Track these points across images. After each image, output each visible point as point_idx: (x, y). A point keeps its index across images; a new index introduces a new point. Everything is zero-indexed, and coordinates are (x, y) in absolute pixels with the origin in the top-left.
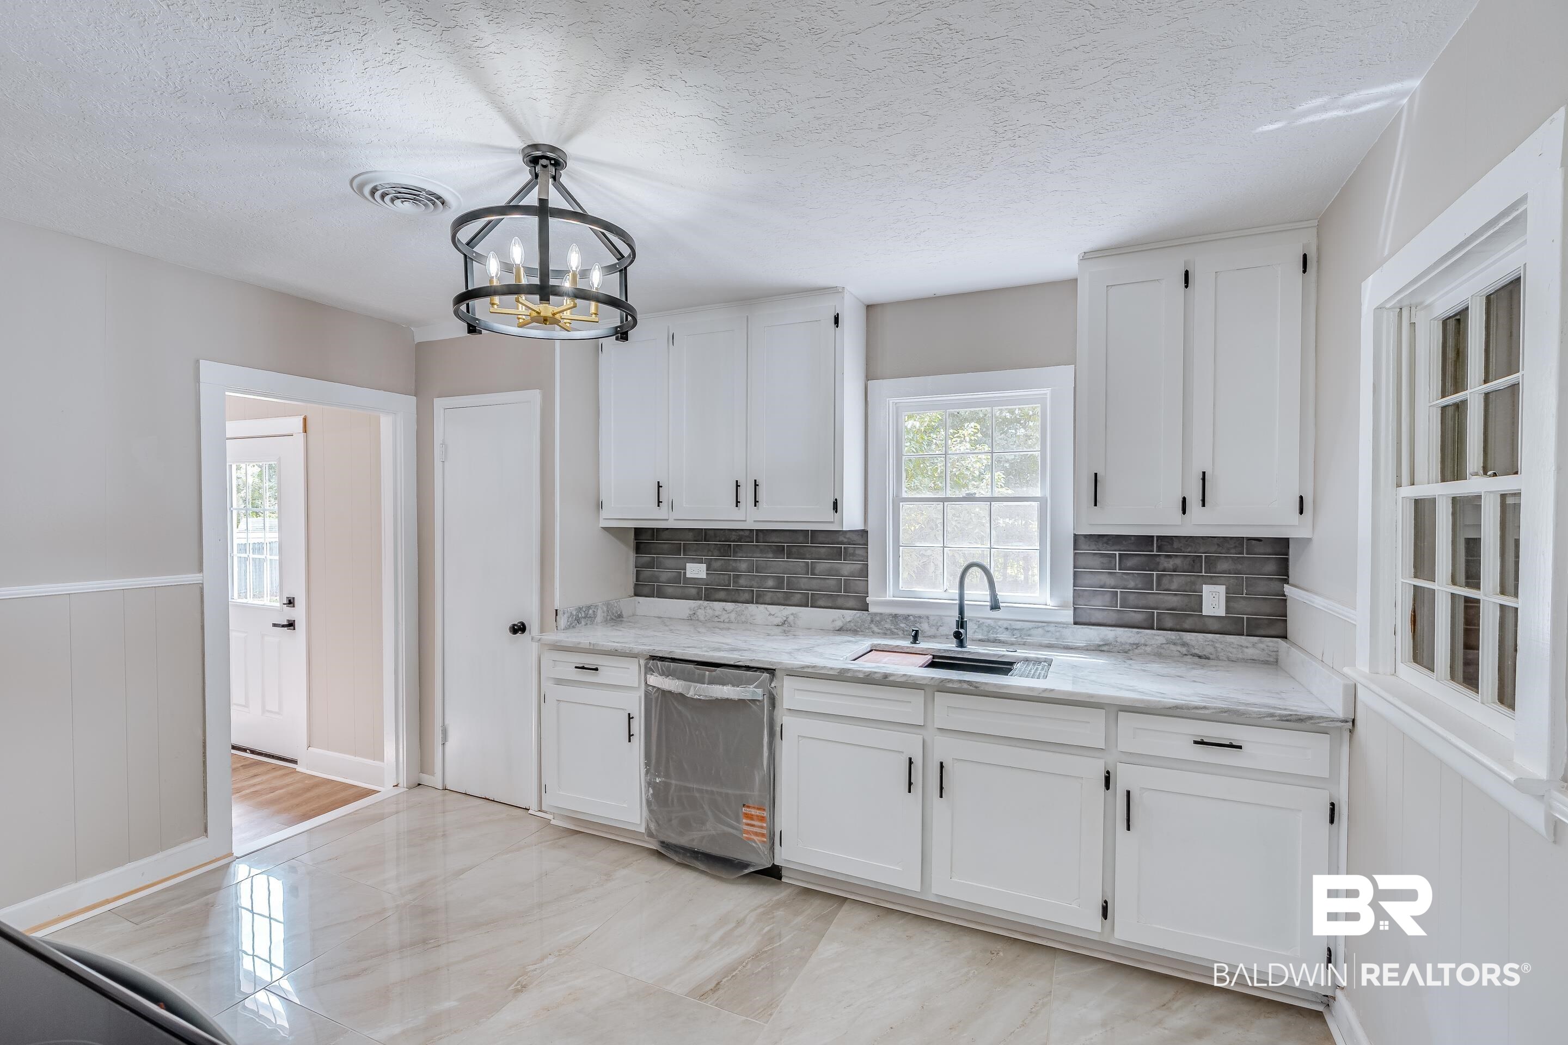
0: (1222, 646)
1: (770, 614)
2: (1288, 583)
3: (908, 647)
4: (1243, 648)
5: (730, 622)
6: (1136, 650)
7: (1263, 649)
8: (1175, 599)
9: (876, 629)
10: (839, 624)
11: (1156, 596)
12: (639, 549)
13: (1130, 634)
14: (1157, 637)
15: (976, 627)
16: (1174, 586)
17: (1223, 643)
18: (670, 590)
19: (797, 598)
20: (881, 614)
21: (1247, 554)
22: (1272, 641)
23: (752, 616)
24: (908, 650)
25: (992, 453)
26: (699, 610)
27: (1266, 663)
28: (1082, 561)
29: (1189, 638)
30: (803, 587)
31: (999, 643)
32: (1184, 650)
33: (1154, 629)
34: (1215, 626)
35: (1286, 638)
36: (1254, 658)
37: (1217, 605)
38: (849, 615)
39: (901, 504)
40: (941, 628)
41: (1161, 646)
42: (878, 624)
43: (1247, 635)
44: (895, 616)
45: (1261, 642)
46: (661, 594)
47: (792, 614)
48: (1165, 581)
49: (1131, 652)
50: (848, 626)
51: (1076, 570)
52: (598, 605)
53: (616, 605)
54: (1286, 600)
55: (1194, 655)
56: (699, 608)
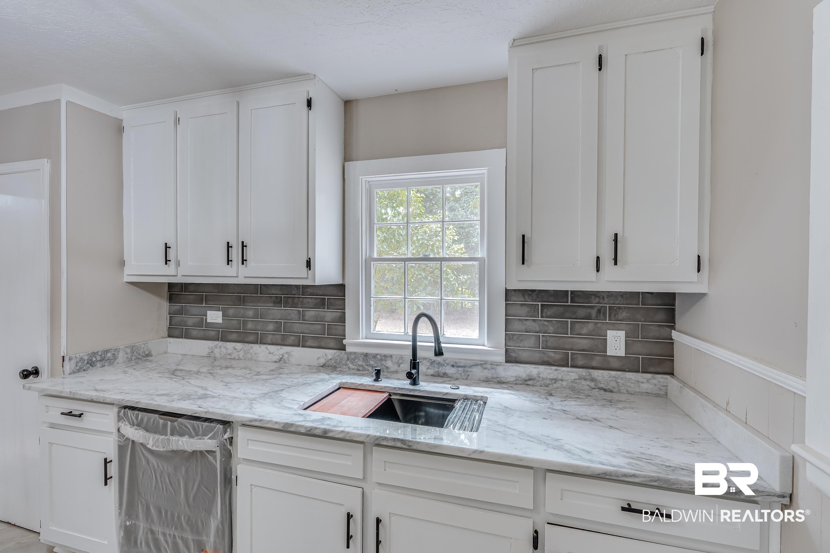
0: (623, 382)
1: (270, 353)
2: (675, 329)
3: (370, 386)
4: (640, 384)
5: (239, 359)
6: (555, 384)
7: (655, 385)
8: (586, 341)
9: (351, 366)
10: (322, 361)
11: (570, 340)
12: (171, 299)
13: (550, 371)
14: (571, 374)
15: (429, 364)
16: (584, 331)
17: (624, 379)
18: (194, 333)
19: (291, 340)
20: (355, 353)
21: (642, 305)
22: (662, 378)
23: (256, 354)
24: (369, 388)
25: (443, 222)
26: (216, 349)
27: (658, 395)
28: (513, 310)
29: (596, 375)
30: (296, 330)
31: (447, 377)
32: (592, 384)
33: (568, 367)
34: (616, 364)
35: (673, 375)
36: (649, 391)
37: (619, 347)
38: (330, 353)
39: (372, 263)
40: (402, 366)
41: (574, 381)
42: (353, 361)
43: (643, 372)
44: (366, 355)
45: (654, 379)
46: (188, 336)
47: (287, 353)
48: (577, 326)
49: (550, 386)
50: (330, 363)
51: (507, 317)
52: (120, 348)
53: (143, 346)
54: (673, 343)
55: (600, 389)
56: (216, 347)
